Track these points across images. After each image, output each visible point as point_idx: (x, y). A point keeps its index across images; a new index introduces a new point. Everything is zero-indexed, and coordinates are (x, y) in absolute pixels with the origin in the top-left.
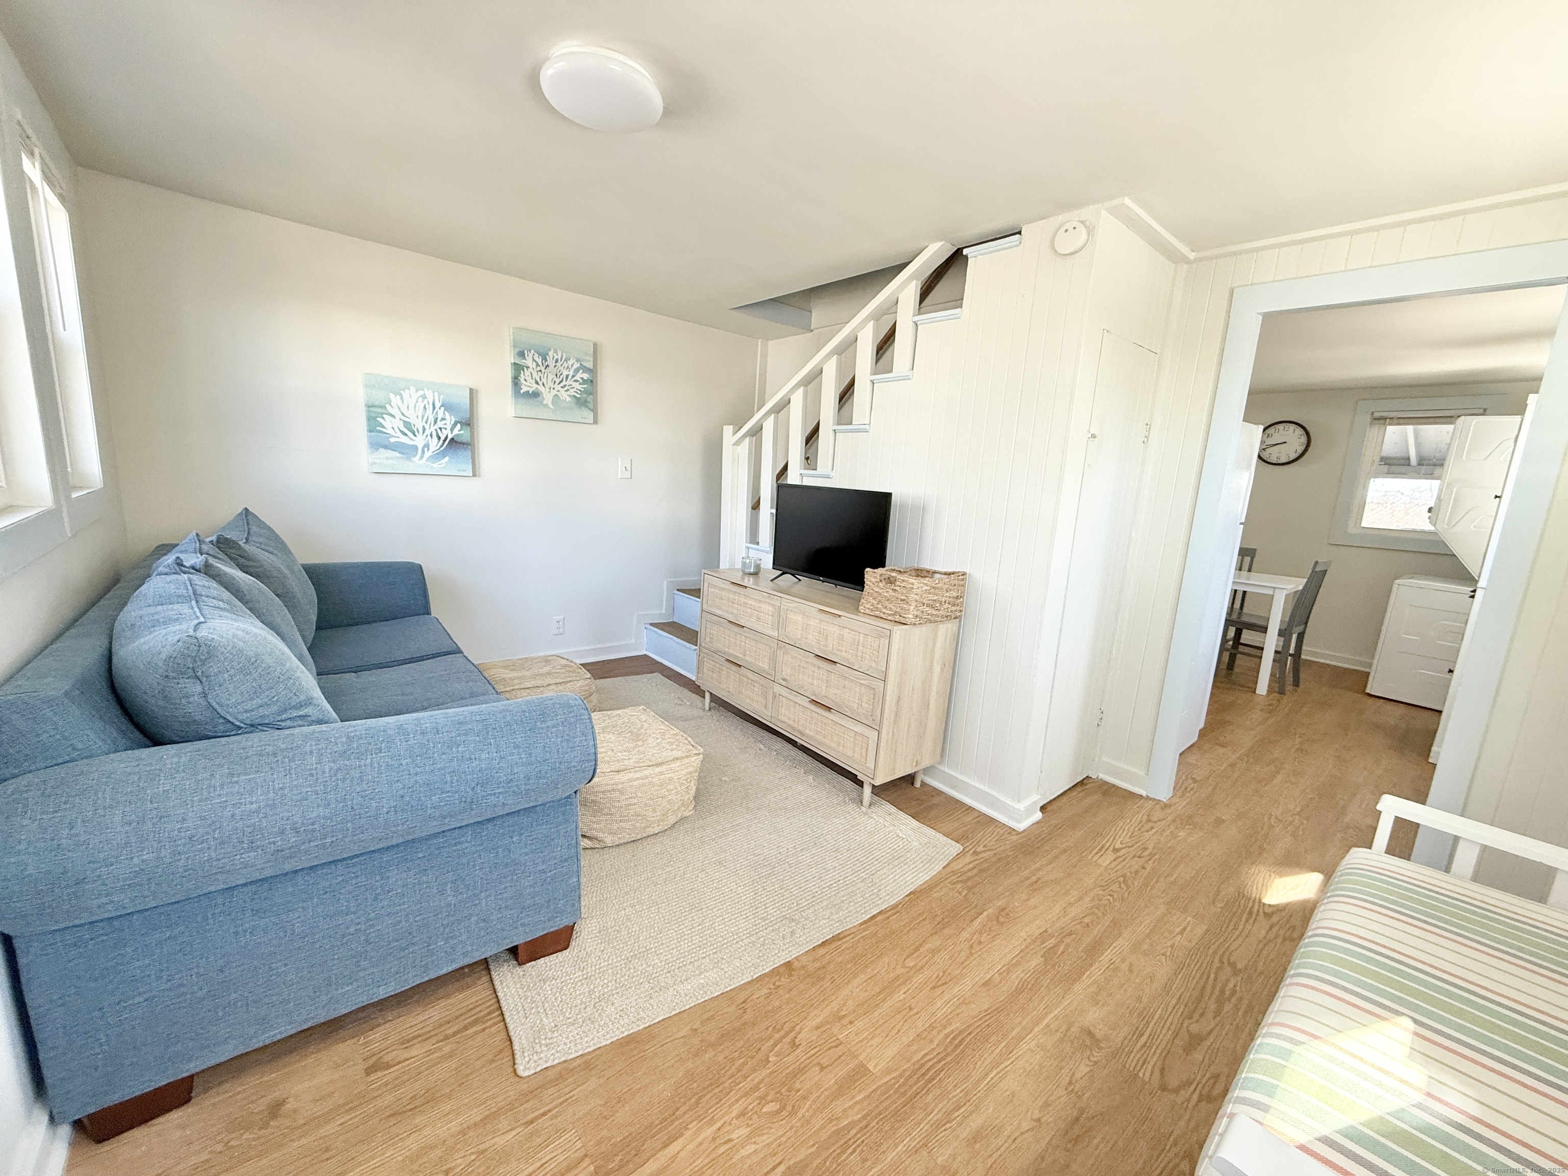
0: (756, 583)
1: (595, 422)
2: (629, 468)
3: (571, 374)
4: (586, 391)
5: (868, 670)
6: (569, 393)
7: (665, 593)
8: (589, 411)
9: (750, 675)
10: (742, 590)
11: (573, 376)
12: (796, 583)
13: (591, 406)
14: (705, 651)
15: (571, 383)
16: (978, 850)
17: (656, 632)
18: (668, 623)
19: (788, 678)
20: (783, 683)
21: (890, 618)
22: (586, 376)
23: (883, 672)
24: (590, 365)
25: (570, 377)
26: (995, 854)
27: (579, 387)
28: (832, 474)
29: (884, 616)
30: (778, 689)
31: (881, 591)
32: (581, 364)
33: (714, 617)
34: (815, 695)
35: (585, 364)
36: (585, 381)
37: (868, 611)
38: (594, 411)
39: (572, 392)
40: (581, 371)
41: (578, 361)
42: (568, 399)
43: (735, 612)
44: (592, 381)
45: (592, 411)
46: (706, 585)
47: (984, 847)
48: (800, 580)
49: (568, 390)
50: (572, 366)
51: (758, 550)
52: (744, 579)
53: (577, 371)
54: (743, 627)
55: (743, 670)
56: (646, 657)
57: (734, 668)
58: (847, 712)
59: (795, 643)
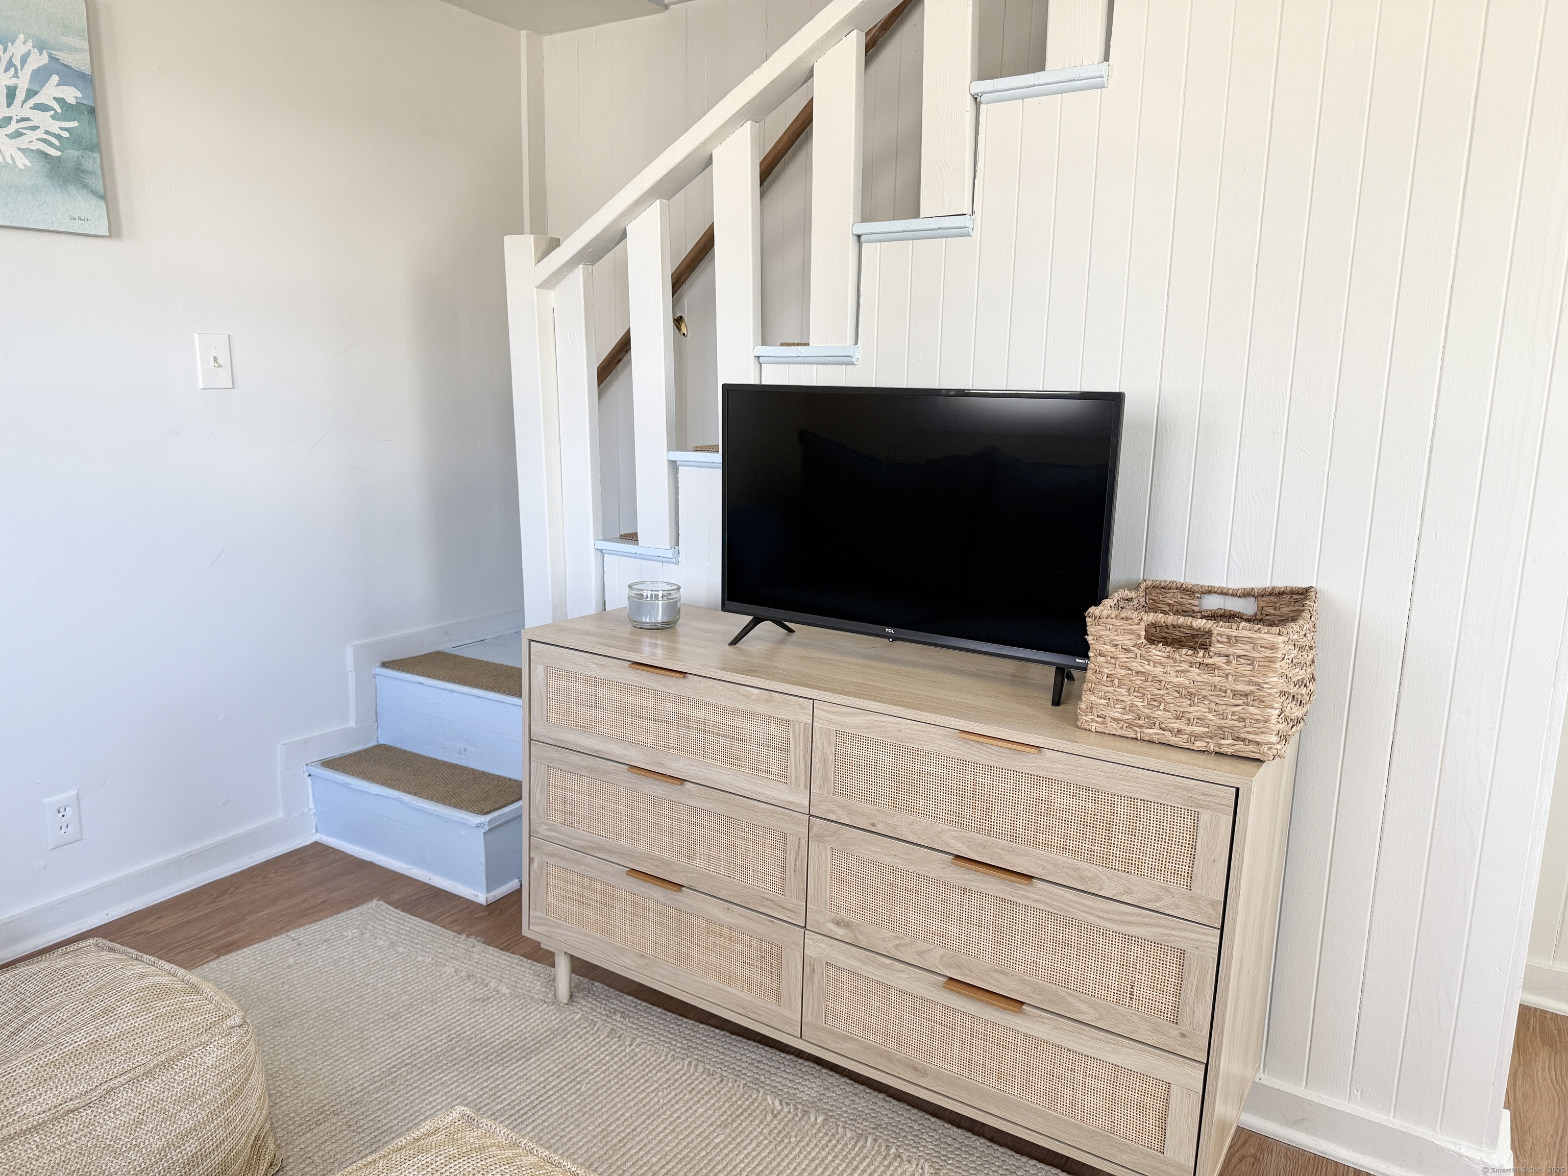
1: (114, 231)
2: (224, 360)
3: (23, 84)
4: (75, 140)
5: (1159, 899)
6: (23, 142)
7: (352, 677)
8: (94, 201)
9: (717, 911)
11: (31, 93)
12: (782, 642)
13: (96, 183)
14: (551, 847)
15: (27, 112)
17: (346, 786)
18: (367, 751)
19: (853, 918)
20: (840, 932)
21: (1201, 745)
22: (71, 94)
23: (1213, 904)
24: (79, 61)
25: (20, 95)
27: (55, 126)
29: (1174, 740)
30: (817, 948)
32: (51, 57)
33: (576, 758)
34: (959, 966)
35: (65, 57)
36: (68, 110)
37: (1113, 727)
38: (105, 196)
39: (31, 140)
40: (55, 79)
41: (41, 46)
42: (22, 161)
43: (649, 740)
44: (92, 111)
45: (103, 197)
46: (539, 671)
48: (791, 631)
49: (17, 134)
50: (24, 61)
51: (635, 556)
53: (41, 76)
54: (682, 781)
55: (686, 899)
56: (318, 850)
57: (658, 893)
58: (1082, 1013)
59: (874, 825)
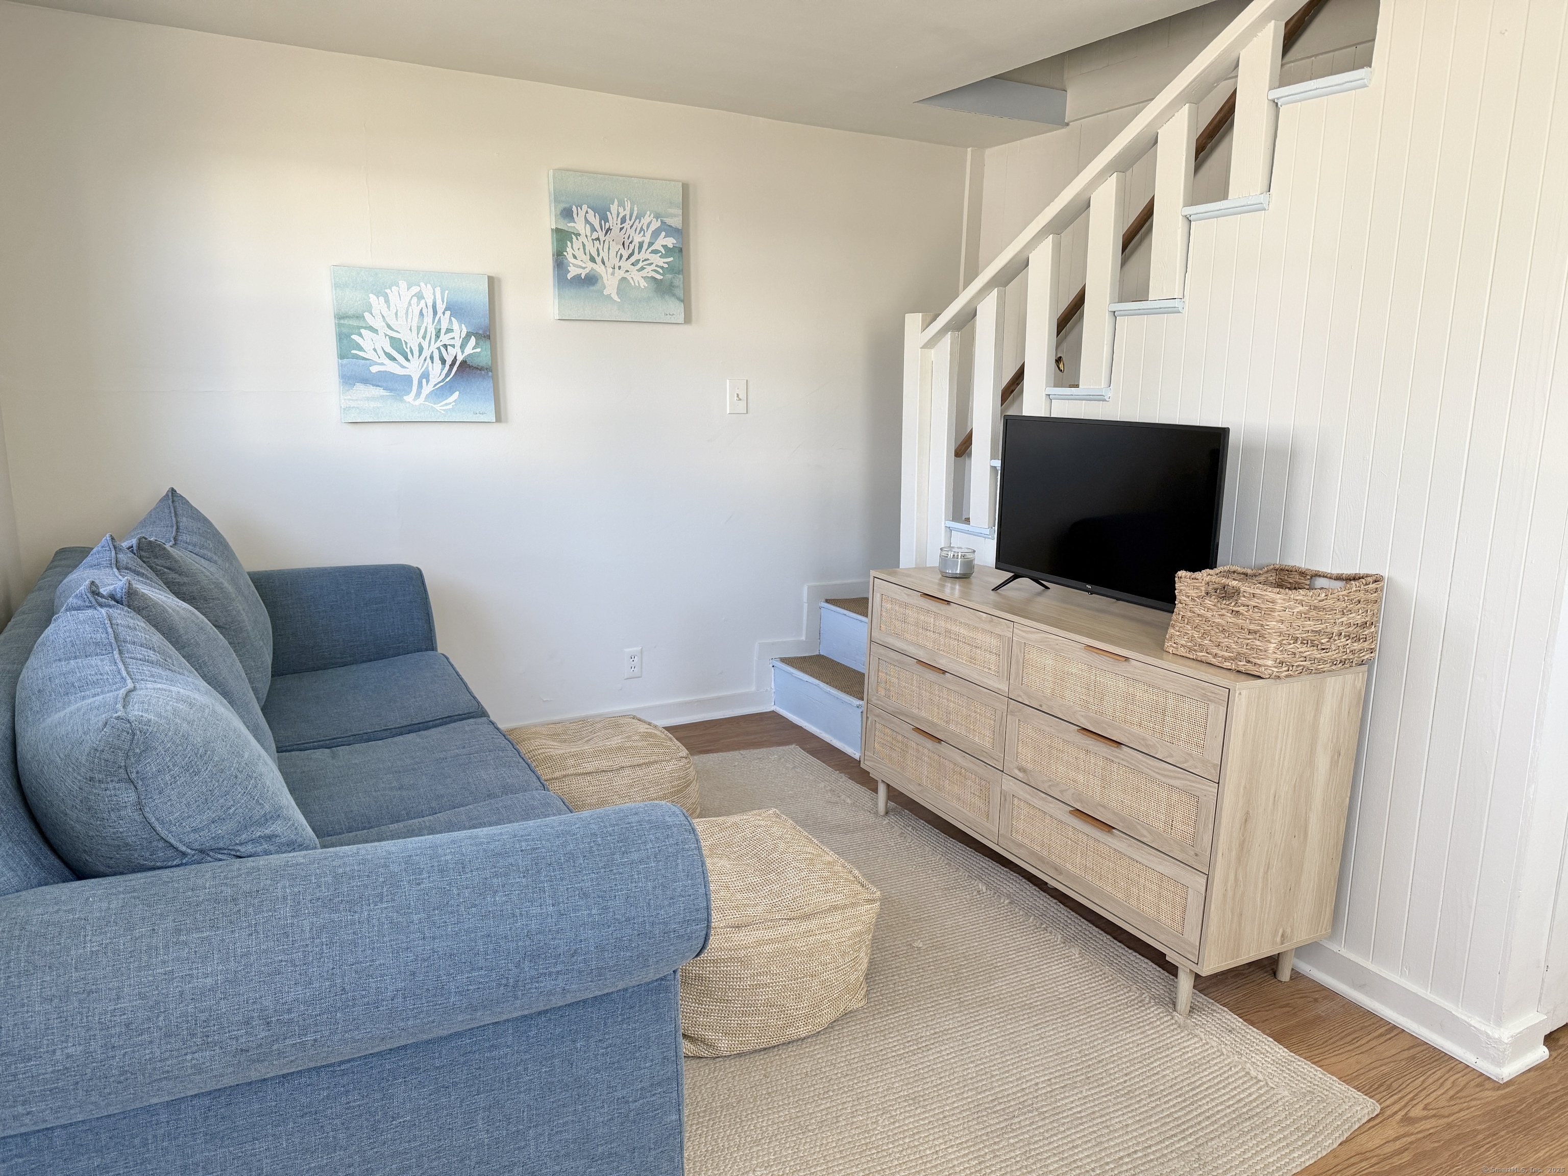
0: (965, 594)
1: (688, 320)
2: (743, 396)
3: (647, 240)
4: (671, 269)
5: (1186, 761)
6: (644, 273)
7: (806, 606)
8: (677, 303)
9: (957, 756)
10: (944, 607)
11: (651, 244)
12: (1039, 594)
13: (680, 293)
14: (878, 711)
15: (648, 256)
16: (1412, 1114)
17: (791, 674)
18: (810, 657)
19: (1030, 766)
20: (1020, 775)
21: (1227, 665)
22: (670, 242)
23: (1214, 765)
24: (676, 222)
25: (645, 246)
26: (1449, 1126)
27: (661, 262)
28: (1109, 394)
29: (1214, 661)
30: (1009, 785)
31: (1209, 614)
32: (662, 221)
33: (893, 654)
34: (1081, 801)
35: (669, 221)
36: (669, 251)
37: (1182, 651)
38: (686, 301)
39: (649, 272)
40: (663, 234)
41: (657, 217)
42: (643, 284)
43: (930, 645)
44: (681, 250)
45: (682, 301)
46: (877, 597)
47: (1425, 1108)
48: (1047, 588)
49: (642, 268)
50: (648, 227)
51: (968, 532)
52: (944, 586)
53: (656, 234)
54: (944, 672)
55: (943, 748)
56: (774, 715)
57: (929, 744)
58: (1145, 836)
59: (1041, 706)
